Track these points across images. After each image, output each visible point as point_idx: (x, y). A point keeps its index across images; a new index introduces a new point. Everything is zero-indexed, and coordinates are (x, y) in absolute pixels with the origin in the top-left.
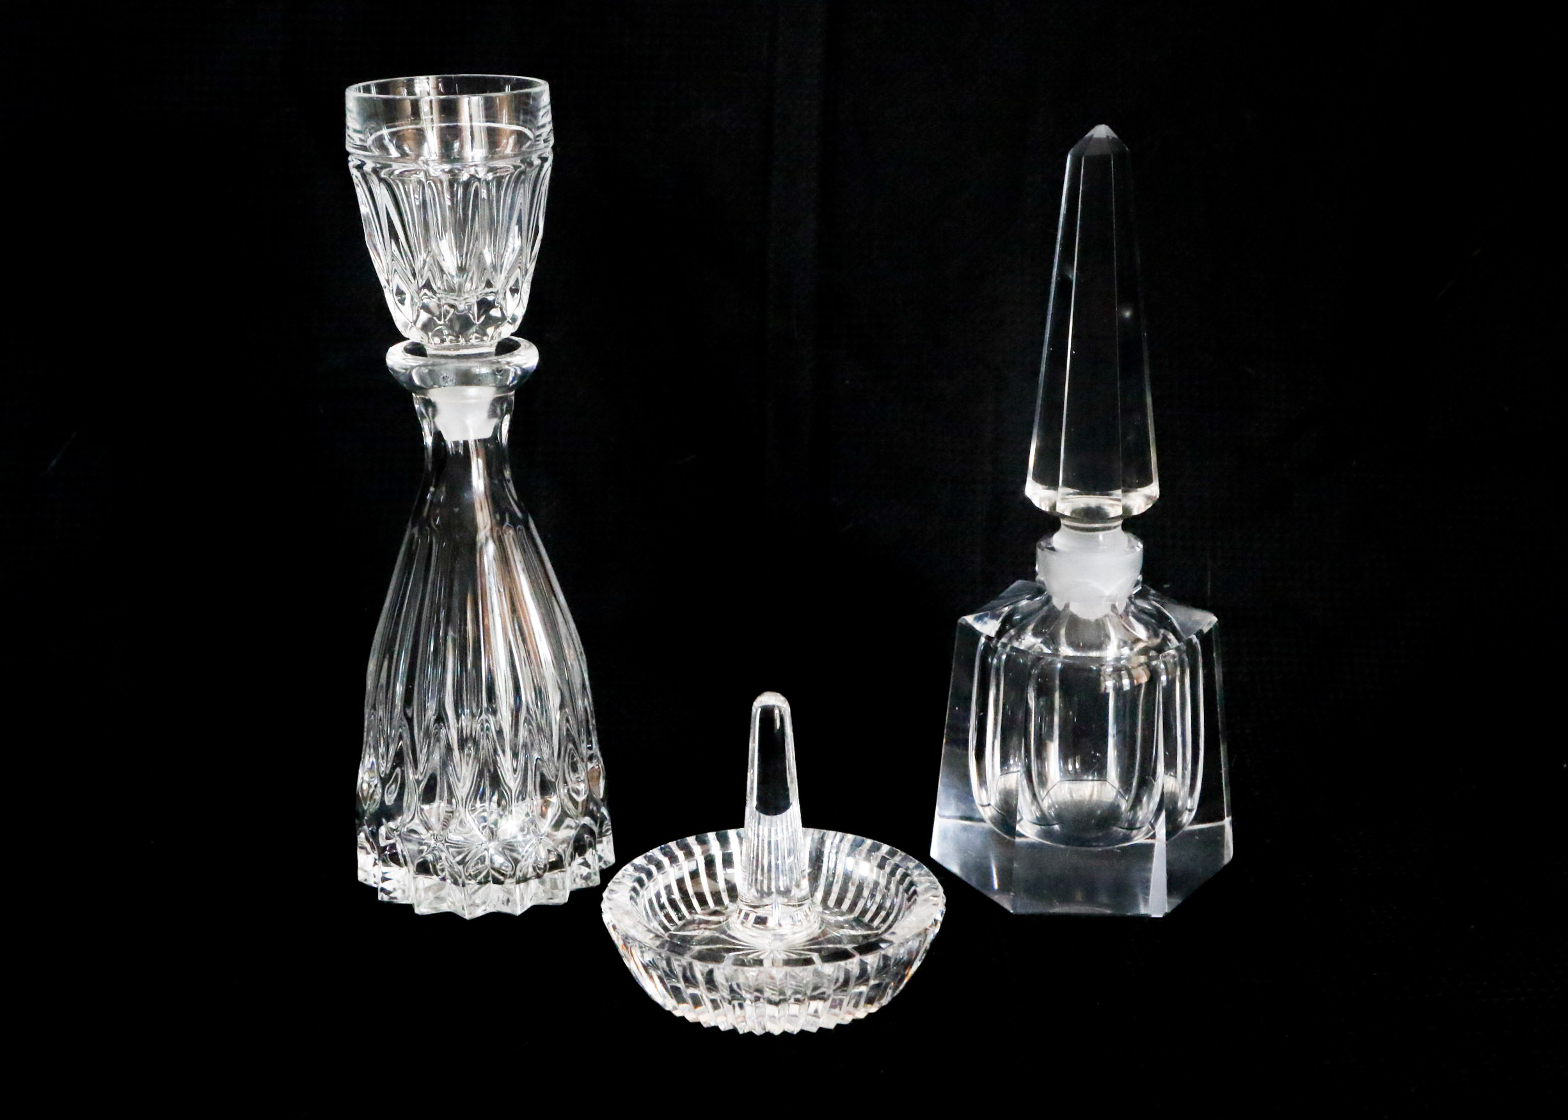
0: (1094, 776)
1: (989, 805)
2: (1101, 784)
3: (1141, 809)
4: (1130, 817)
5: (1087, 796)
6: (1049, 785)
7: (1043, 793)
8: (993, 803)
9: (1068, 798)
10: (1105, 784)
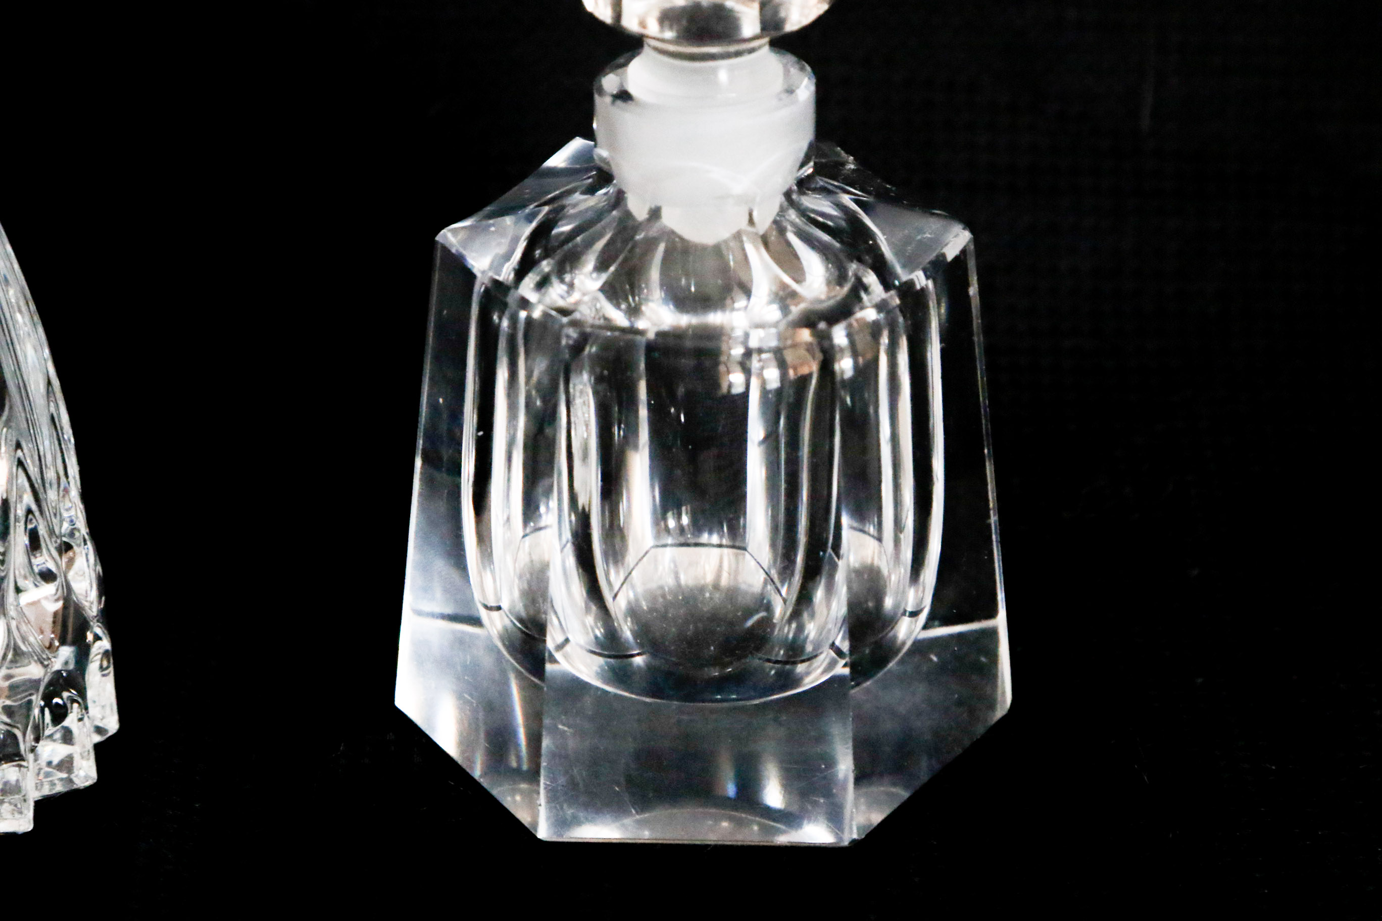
0: (721, 537)
1: (499, 608)
2: (736, 555)
3: (812, 616)
4: (791, 636)
5: (709, 578)
6: (631, 558)
7: (616, 577)
8: (505, 605)
9: (669, 582)
10: (744, 555)
